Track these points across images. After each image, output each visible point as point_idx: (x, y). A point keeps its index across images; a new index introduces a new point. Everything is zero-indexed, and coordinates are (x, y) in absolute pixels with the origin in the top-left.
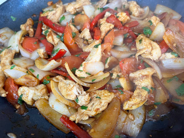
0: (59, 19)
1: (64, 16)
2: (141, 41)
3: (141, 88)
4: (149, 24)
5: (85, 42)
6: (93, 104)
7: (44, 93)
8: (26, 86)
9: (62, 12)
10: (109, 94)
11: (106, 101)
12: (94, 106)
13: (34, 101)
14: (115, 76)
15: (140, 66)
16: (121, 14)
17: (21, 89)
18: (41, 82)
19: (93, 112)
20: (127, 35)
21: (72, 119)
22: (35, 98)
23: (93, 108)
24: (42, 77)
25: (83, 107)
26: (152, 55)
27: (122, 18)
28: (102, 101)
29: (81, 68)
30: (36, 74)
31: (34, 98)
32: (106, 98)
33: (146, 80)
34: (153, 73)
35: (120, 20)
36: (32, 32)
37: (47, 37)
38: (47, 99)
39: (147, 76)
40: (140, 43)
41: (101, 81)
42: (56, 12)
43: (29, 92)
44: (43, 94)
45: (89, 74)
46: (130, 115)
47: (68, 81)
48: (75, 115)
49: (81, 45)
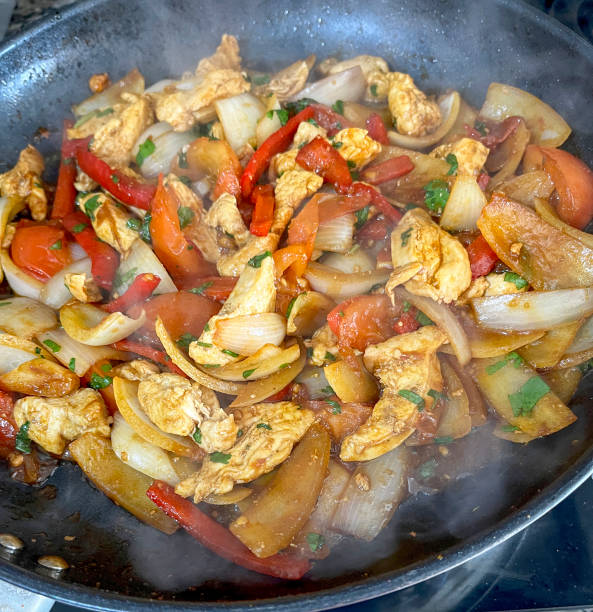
0: (135, 152)
1: (150, 139)
2: (406, 236)
3: (395, 392)
4: (446, 170)
5: (225, 241)
6: (248, 446)
7: (95, 416)
8: (36, 395)
9: (142, 121)
10: (298, 414)
11: (287, 436)
12: (249, 452)
13: (66, 442)
14: (319, 355)
15: (401, 324)
16: (350, 136)
17: (25, 405)
18: (84, 383)
19: (246, 470)
20: (369, 212)
21: (182, 490)
22: (69, 433)
23: (247, 457)
24: (88, 367)
25: (216, 455)
26: (437, 287)
27: (353, 148)
28: (274, 437)
29: (207, 337)
30: (65, 356)
31: (65, 433)
32: (286, 427)
33: (414, 368)
34: (440, 344)
35: (345, 155)
36: (40, 201)
37: (94, 224)
38: (106, 434)
39: (418, 355)
40: (404, 244)
41: (274, 374)
42: (122, 125)
43: (48, 414)
44: (94, 419)
45: (234, 354)
46: (359, 475)
47: (169, 379)
48: (192, 480)
49: (212, 250)
